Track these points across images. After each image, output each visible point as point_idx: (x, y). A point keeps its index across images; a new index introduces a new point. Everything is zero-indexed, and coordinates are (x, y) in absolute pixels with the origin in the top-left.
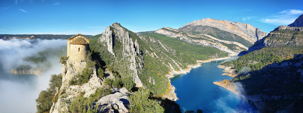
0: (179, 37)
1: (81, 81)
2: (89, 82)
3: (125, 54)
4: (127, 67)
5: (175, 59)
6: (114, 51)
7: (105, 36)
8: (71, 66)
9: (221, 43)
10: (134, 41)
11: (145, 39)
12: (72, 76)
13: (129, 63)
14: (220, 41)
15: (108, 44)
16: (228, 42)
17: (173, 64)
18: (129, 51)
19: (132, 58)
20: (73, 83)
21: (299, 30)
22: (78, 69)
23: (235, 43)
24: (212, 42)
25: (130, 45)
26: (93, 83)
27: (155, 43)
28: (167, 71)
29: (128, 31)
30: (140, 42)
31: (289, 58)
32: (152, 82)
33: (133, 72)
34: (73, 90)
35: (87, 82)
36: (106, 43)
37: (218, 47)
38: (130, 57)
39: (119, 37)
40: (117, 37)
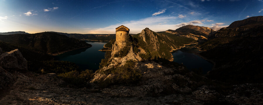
0: (176, 34)
1: (122, 55)
2: (127, 56)
3: (151, 42)
4: (152, 48)
5: (174, 44)
6: (146, 41)
7: (142, 34)
8: (117, 45)
9: (195, 36)
10: (155, 36)
11: (160, 35)
12: (117, 51)
13: (153, 46)
14: (195, 35)
15: (143, 38)
16: (198, 36)
17: (173, 46)
18: (153, 40)
19: (154, 44)
20: (116, 56)
21: (231, 30)
22: (121, 47)
23: (202, 36)
24: (191, 36)
25: (153, 38)
26: (130, 57)
27: (165, 37)
28: (170, 49)
29: (153, 31)
30: (158, 36)
31: (226, 42)
32: (164, 54)
33: (155, 50)
34: (115, 60)
35: (126, 56)
36: (142, 37)
37: (194, 38)
38: (154, 43)
39: (149, 34)
40: (148, 34)
